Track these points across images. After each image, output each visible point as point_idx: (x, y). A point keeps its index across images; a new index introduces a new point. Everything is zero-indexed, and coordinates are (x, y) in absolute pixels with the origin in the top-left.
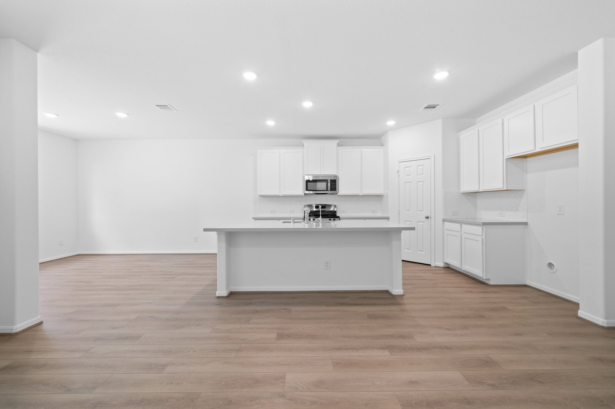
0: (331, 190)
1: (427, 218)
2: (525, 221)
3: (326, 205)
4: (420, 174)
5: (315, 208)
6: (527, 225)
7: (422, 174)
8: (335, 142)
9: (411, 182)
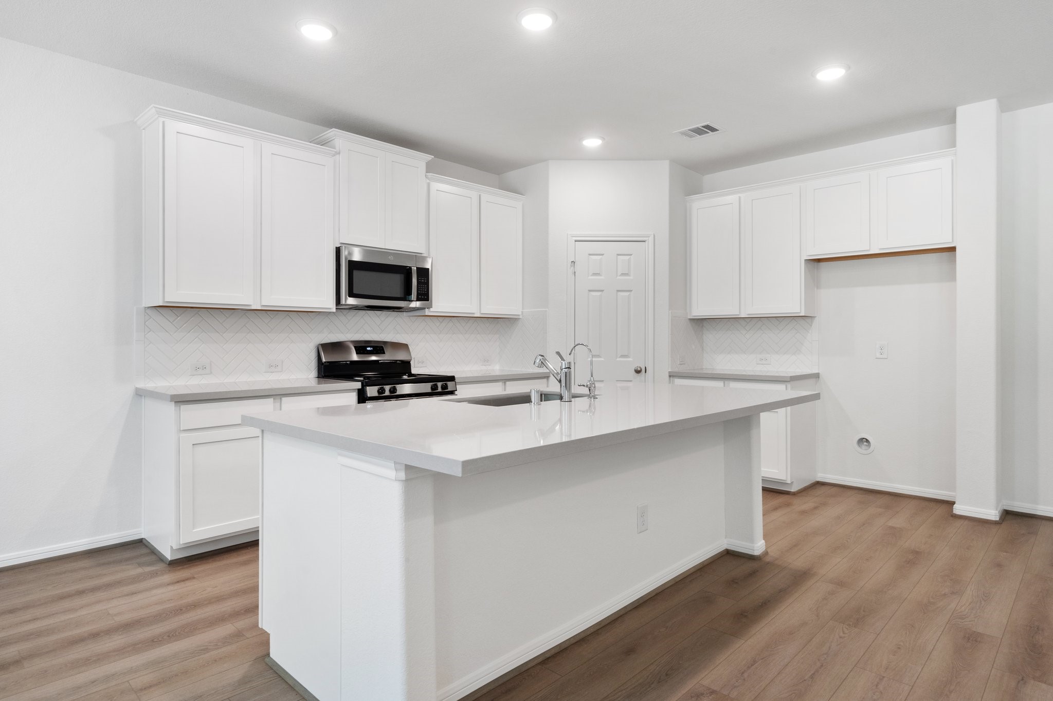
0: (418, 300)
1: (638, 372)
2: (815, 371)
3: (385, 343)
4: (623, 274)
5: (357, 353)
6: (819, 377)
7: (627, 274)
8: (421, 159)
9: (602, 291)
